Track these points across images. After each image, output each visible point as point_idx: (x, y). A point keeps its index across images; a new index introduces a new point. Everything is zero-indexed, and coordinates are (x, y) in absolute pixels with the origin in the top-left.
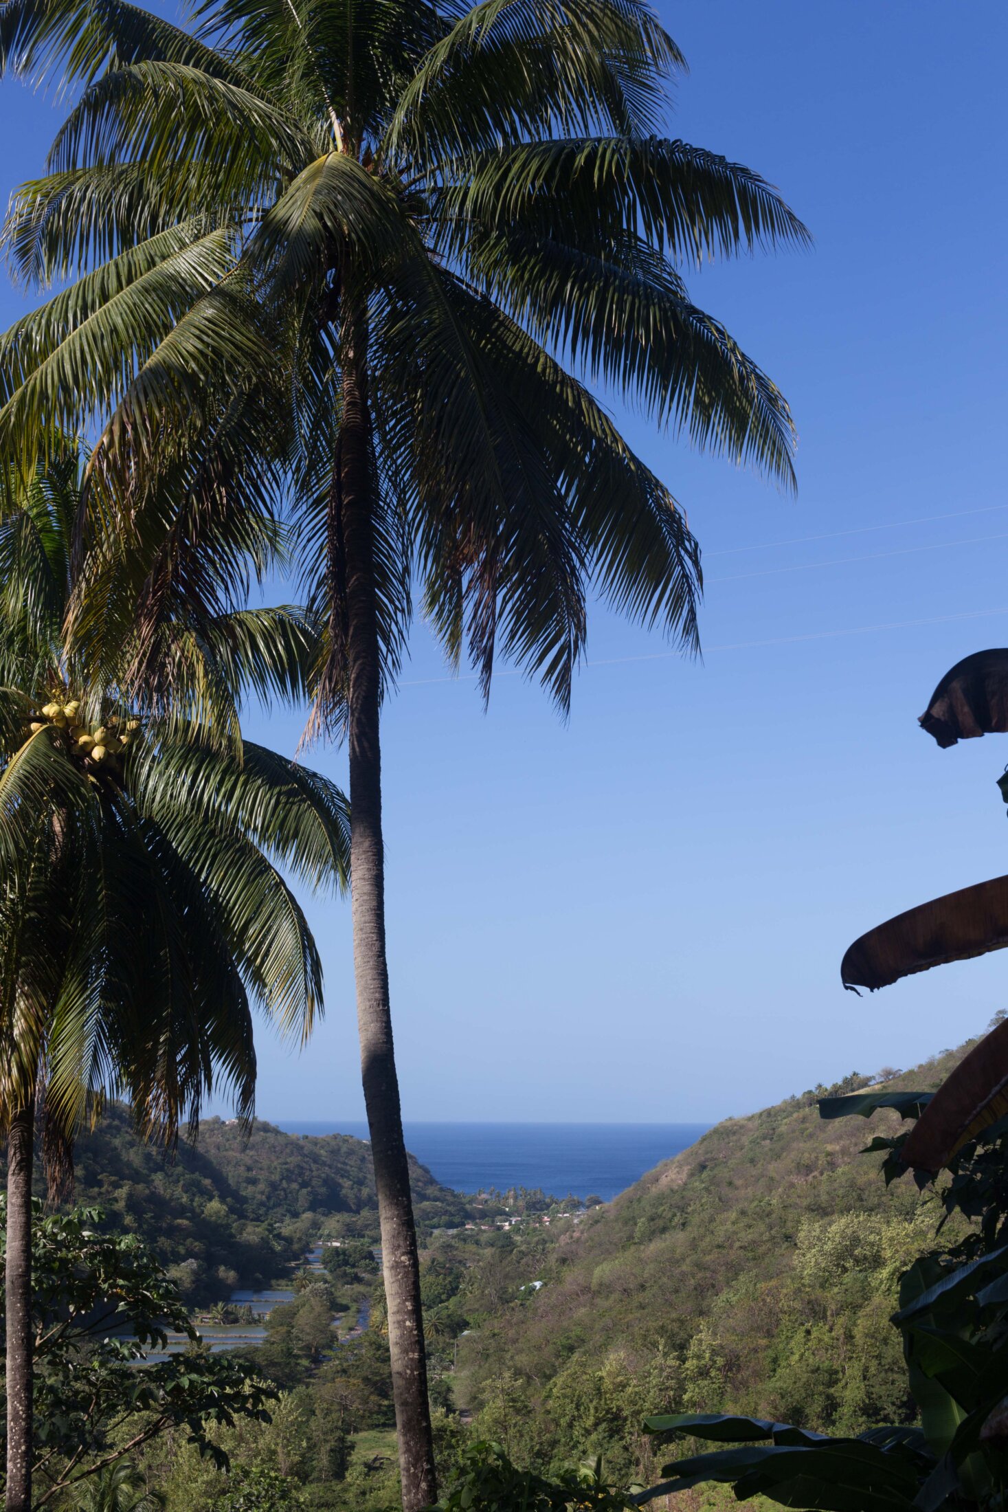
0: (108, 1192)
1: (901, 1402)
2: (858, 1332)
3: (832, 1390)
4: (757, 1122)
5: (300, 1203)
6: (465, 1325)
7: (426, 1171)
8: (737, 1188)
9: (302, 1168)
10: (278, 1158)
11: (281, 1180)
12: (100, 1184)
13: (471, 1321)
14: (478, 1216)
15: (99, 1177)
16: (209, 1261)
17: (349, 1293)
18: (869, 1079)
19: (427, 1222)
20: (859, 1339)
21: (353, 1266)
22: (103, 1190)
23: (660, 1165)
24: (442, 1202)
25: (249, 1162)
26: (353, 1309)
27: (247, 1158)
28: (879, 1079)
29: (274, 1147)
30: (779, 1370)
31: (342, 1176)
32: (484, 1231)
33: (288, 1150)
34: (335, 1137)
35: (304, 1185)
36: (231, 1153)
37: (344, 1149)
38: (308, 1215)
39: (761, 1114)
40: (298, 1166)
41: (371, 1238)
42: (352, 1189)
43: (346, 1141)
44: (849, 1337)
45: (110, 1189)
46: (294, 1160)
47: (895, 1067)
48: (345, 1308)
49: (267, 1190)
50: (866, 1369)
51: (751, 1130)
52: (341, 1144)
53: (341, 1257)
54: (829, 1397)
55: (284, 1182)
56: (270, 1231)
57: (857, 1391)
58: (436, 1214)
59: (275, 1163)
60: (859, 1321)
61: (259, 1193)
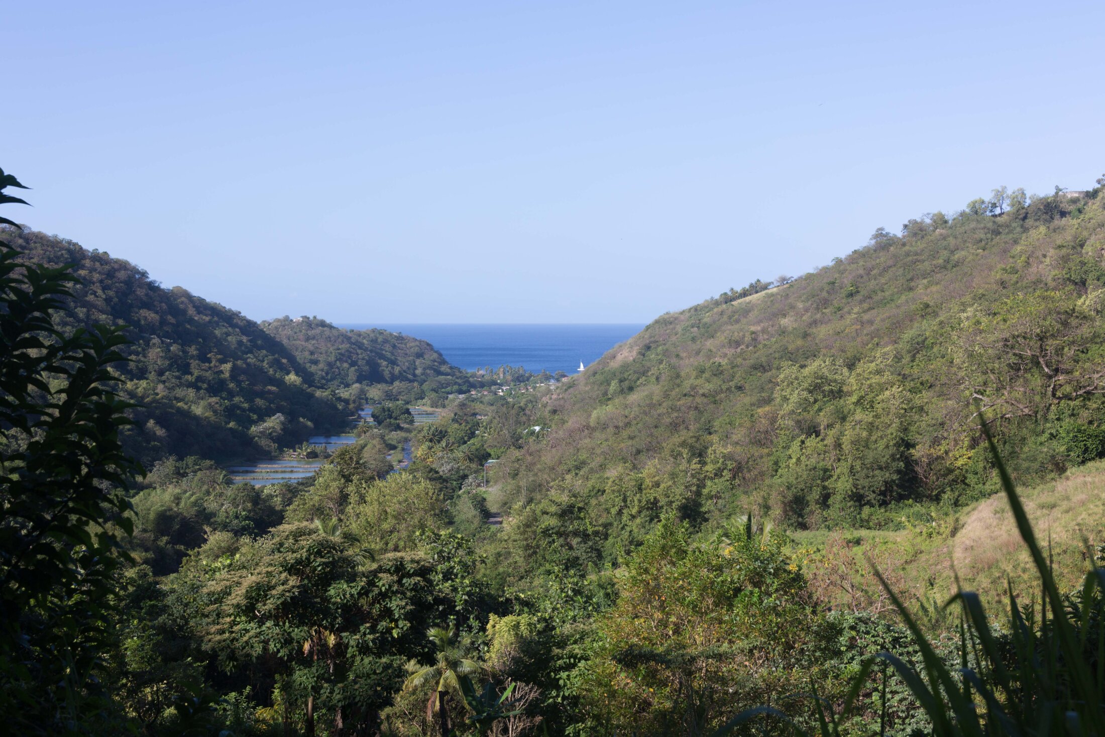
0: (215, 366)
1: (880, 491)
2: (846, 441)
3: (826, 483)
4: (688, 315)
5: (350, 377)
6: (488, 456)
7: (440, 355)
8: (682, 359)
9: (351, 352)
10: (333, 345)
11: (336, 361)
12: (209, 361)
13: (492, 453)
14: (478, 385)
15: (209, 356)
16: (292, 416)
17: (396, 437)
18: (769, 284)
19: (443, 390)
20: (846, 447)
21: (396, 419)
22: (212, 365)
23: (616, 346)
24: (452, 376)
25: (312, 348)
26: (399, 448)
27: (310, 346)
28: (776, 284)
29: (329, 338)
30: (780, 470)
31: (380, 358)
32: (486, 395)
33: (340, 340)
34: (373, 331)
35: (353, 364)
36: (298, 342)
37: (380, 340)
38: (357, 385)
39: (690, 309)
40: (347, 351)
41: (405, 401)
42: (387, 367)
43: (381, 333)
44: (838, 445)
45: (217, 364)
46: (345, 346)
47: (788, 275)
48: (394, 448)
49: (325, 368)
50: (852, 467)
51: (683, 321)
52: (378, 335)
53: (386, 413)
54: (825, 488)
55: (338, 362)
56: (333, 396)
57: (846, 483)
58: (448, 385)
59: (331, 349)
60: (846, 433)
61: (320, 370)
